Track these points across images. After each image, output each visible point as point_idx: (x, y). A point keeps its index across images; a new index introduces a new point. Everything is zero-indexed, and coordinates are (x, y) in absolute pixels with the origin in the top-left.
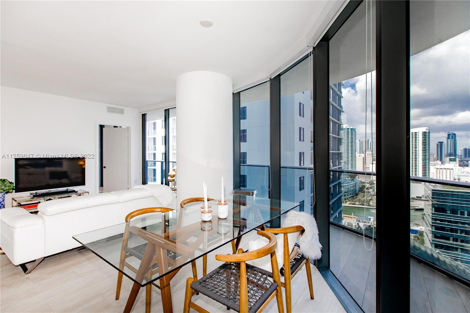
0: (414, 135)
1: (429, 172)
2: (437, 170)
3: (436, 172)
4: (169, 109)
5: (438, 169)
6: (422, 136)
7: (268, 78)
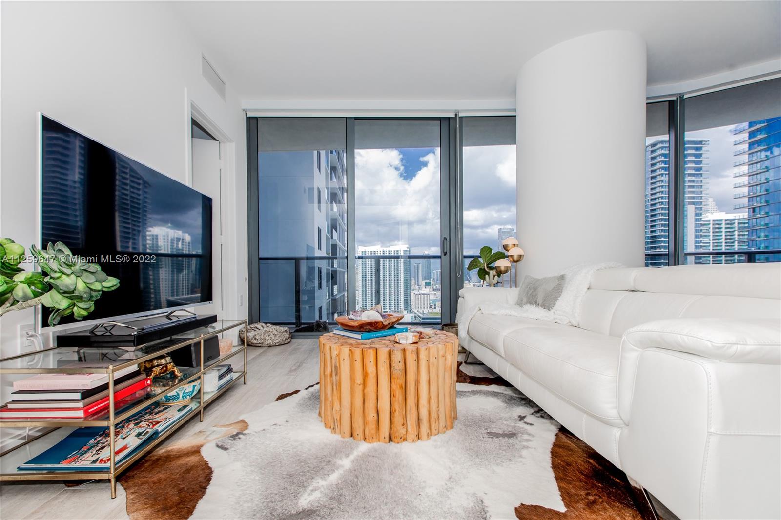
2: (416, 296)
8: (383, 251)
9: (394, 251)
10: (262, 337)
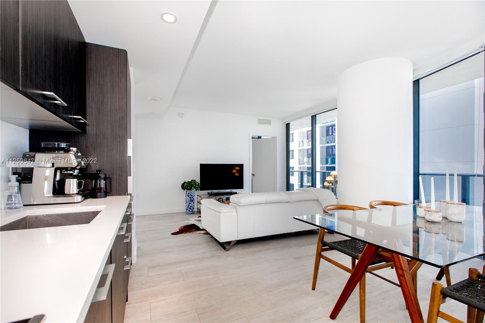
4: (316, 115)
7: (482, 47)
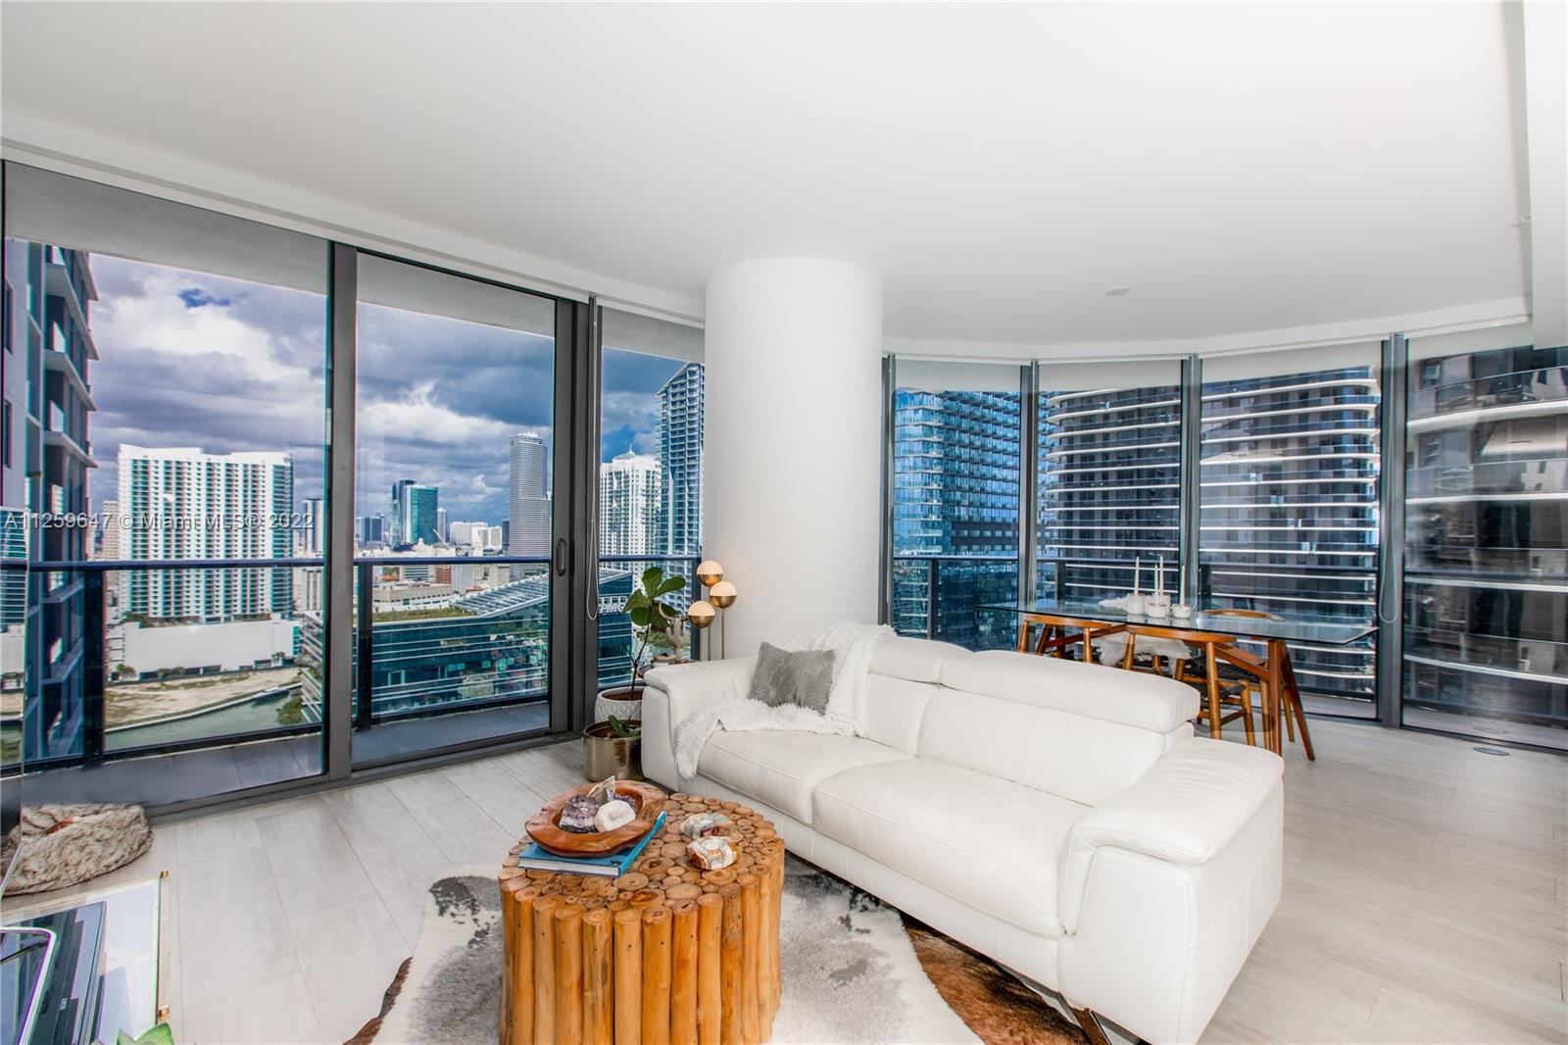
0: (250, 473)
1: (291, 585)
2: (309, 577)
3: (306, 583)
5: (312, 575)
6: (272, 478)
8: (209, 464)
9: (245, 466)
10: (54, 859)
